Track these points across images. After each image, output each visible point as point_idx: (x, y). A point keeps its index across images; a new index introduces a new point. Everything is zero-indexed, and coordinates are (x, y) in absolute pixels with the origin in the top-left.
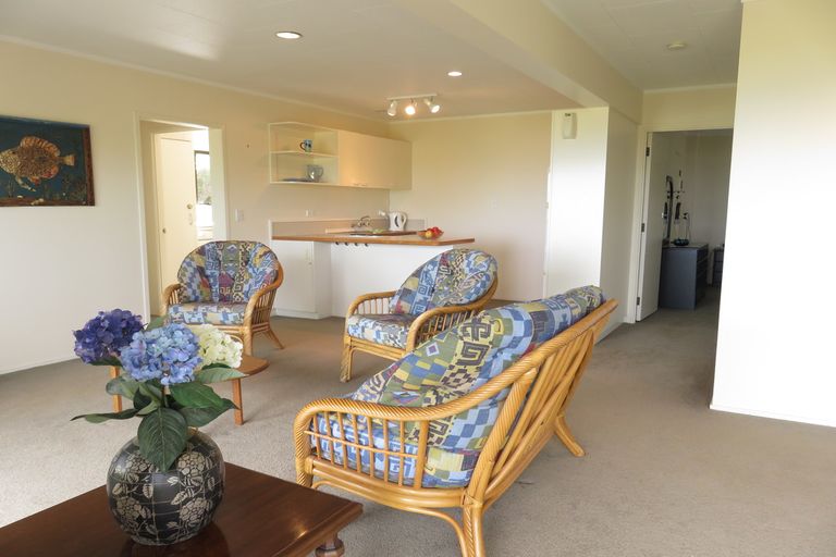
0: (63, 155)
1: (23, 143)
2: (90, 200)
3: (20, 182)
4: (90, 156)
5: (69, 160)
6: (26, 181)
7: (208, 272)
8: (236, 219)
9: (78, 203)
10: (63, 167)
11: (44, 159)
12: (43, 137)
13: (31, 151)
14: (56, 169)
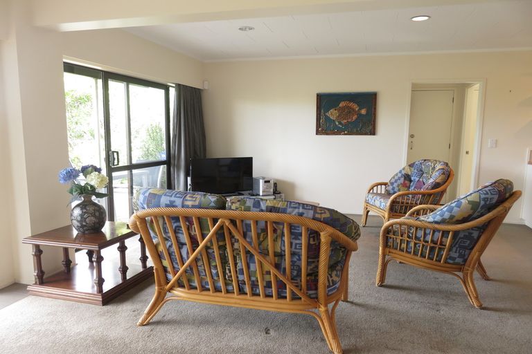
0: (360, 109)
1: (341, 105)
2: (373, 133)
3: (337, 123)
4: (375, 109)
5: (363, 112)
6: (340, 123)
7: (412, 178)
8: (489, 146)
9: (366, 134)
10: (360, 115)
11: (350, 111)
12: (350, 101)
13: (343, 108)
14: (356, 116)
